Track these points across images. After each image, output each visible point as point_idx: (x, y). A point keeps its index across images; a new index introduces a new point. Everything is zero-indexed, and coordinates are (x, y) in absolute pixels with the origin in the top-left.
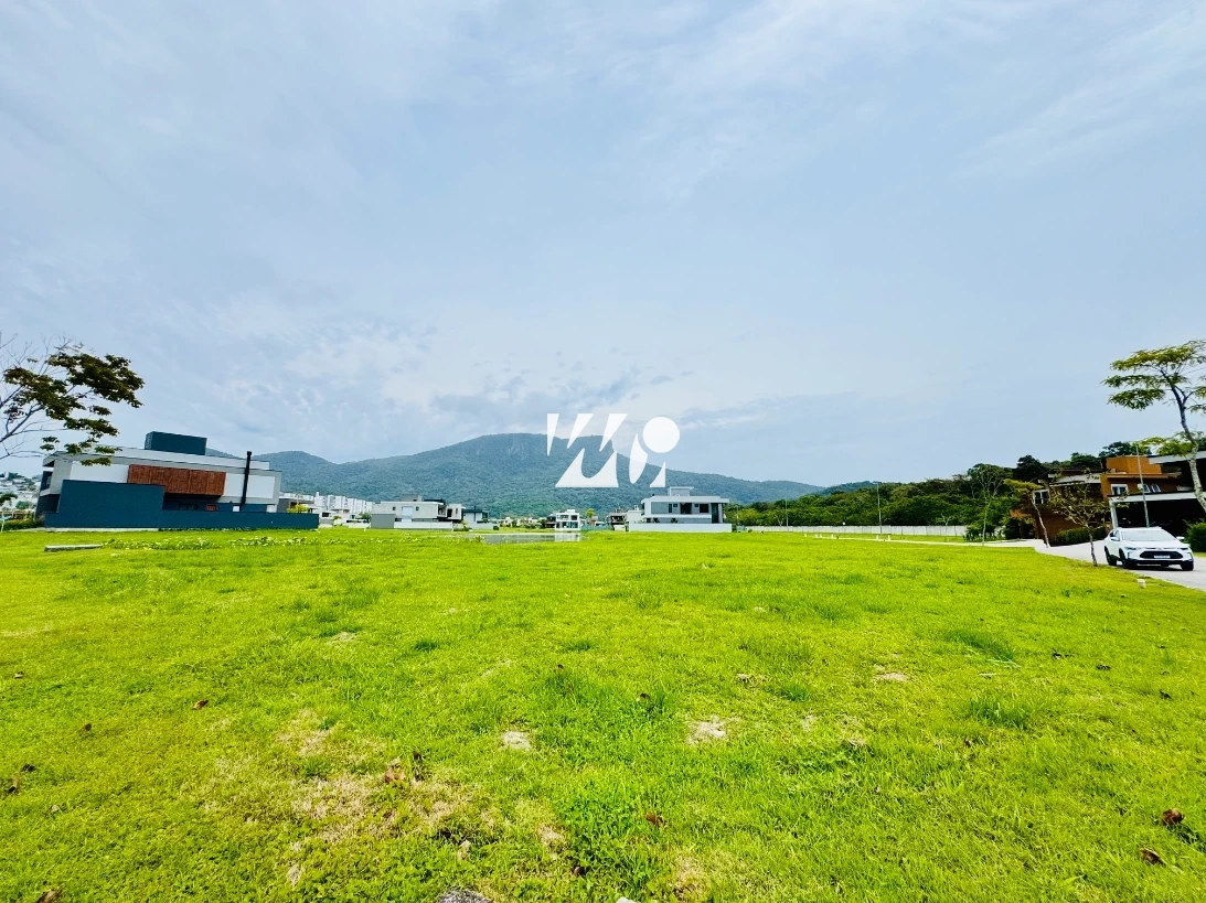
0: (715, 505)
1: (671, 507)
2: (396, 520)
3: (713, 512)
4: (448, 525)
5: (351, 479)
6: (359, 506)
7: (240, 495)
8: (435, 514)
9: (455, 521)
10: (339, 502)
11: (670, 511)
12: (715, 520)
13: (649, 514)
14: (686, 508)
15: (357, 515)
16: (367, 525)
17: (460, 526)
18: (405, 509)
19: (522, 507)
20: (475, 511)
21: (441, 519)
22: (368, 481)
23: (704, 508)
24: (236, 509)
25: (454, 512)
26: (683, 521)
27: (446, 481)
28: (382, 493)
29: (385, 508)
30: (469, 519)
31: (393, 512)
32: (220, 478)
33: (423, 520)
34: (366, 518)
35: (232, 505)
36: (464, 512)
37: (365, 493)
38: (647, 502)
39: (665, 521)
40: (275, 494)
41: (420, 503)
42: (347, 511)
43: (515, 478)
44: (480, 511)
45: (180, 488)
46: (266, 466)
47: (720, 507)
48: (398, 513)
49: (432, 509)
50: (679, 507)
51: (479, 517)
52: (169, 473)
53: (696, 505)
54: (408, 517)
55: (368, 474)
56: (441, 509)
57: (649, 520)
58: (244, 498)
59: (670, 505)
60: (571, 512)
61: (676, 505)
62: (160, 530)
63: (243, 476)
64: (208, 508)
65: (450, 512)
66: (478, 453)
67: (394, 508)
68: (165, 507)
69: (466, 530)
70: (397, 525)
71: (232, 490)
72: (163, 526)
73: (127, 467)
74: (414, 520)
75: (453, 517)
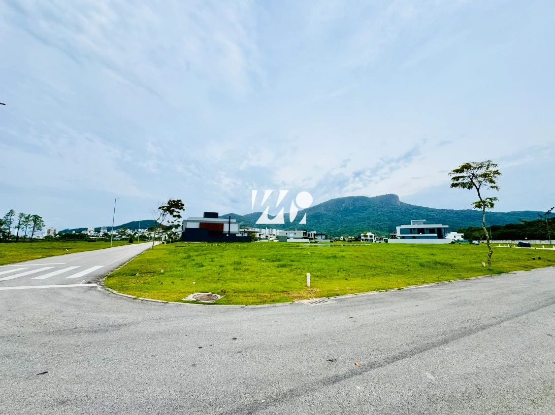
0: (439, 229)
4: (309, 240)
7: (228, 231)
8: (303, 236)
11: (411, 232)
12: (440, 237)
13: (399, 234)
14: (421, 231)
16: (278, 240)
17: (313, 241)
18: (290, 234)
19: (352, 232)
20: (321, 234)
21: (305, 238)
24: (227, 235)
26: (419, 238)
29: (283, 233)
30: (319, 238)
31: (286, 235)
32: (222, 225)
33: (298, 238)
34: (277, 238)
35: (226, 234)
36: (315, 235)
39: (409, 237)
40: (238, 230)
41: (296, 231)
43: (348, 218)
44: (323, 234)
46: (235, 221)
47: (443, 230)
48: (288, 236)
49: (301, 234)
50: (416, 231)
51: (324, 237)
52: (209, 224)
53: (428, 229)
54: (292, 237)
56: (304, 233)
58: (229, 232)
59: (412, 229)
60: (369, 234)
63: (228, 224)
64: (220, 235)
65: (309, 235)
66: (329, 207)
67: (287, 233)
68: (208, 235)
69: (317, 242)
70: (288, 240)
71: (226, 229)
73: (198, 223)
74: (294, 238)
75: (310, 237)
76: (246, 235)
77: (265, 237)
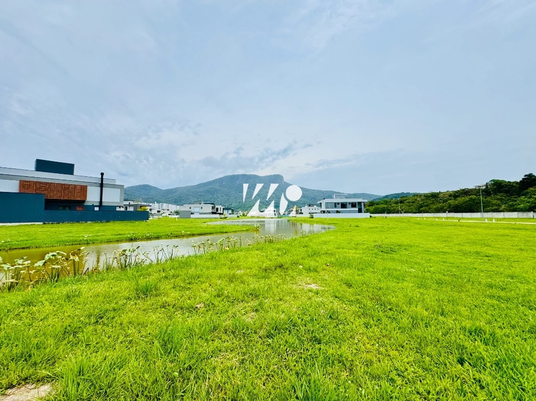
0: (360, 203)
1: (336, 205)
2: (192, 214)
3: (358, 207)
4: (217, 216)
5: (170, 196)
6: (174, 208)
7: (99, 200)
8: (211, 211)
9: (220, 214)
10: (165, 206)
11: (335, 207)
12: (360, 211)
13: (323, 209)
14: (344, 205)
15: (173, 212)
16: (178, 216)
17: (222, 216)
18: (195, 208)
20: (228, 209)
21: (213, 213)
22: (176, 197)
23: (353, 205)
24: (97, 209)
25: (219, 210)
26: (343, 212)
27: (210, 196)
28: (183, 202)
29: (185, 208)
30: (225, 212)
31: (189, 210)
32: (83, 189)
33: (205, 214)
34: (177, 213)
35: (94, 206)
36: (223, 209)
37: (176, 202)
38: (324, 202)
39: (333, 212)
40: (119, 202)
41: (202, 205)
42: (168, 210)
44: (230, 209)
45: (55, 196)
47: (363, 204)
48: (192, 210)
49: (208, 208)
50: (340, 205)
51: (230, 212)
52: (48, 185)
53: (350, 203)
54: (197, 212)
55: (176, 194)
56: (213, 208)
57: (324, 212)
58: (101, 202)
59: (335, 203)
61: (338, 204)
62: (44, 224)
63: (99, 188)
64: (78, 208)
65: (217, 209)
66: (224, 183)
67: (190, 208)
68: (46, 208)
69: (226, 218)
70: (192, 216)
71: (92, 197)
72: (45, 220)
73: (18, 182)
74: (200, 214)
75: (219, 212)
76: (131, 209)
77: (156, 212)
